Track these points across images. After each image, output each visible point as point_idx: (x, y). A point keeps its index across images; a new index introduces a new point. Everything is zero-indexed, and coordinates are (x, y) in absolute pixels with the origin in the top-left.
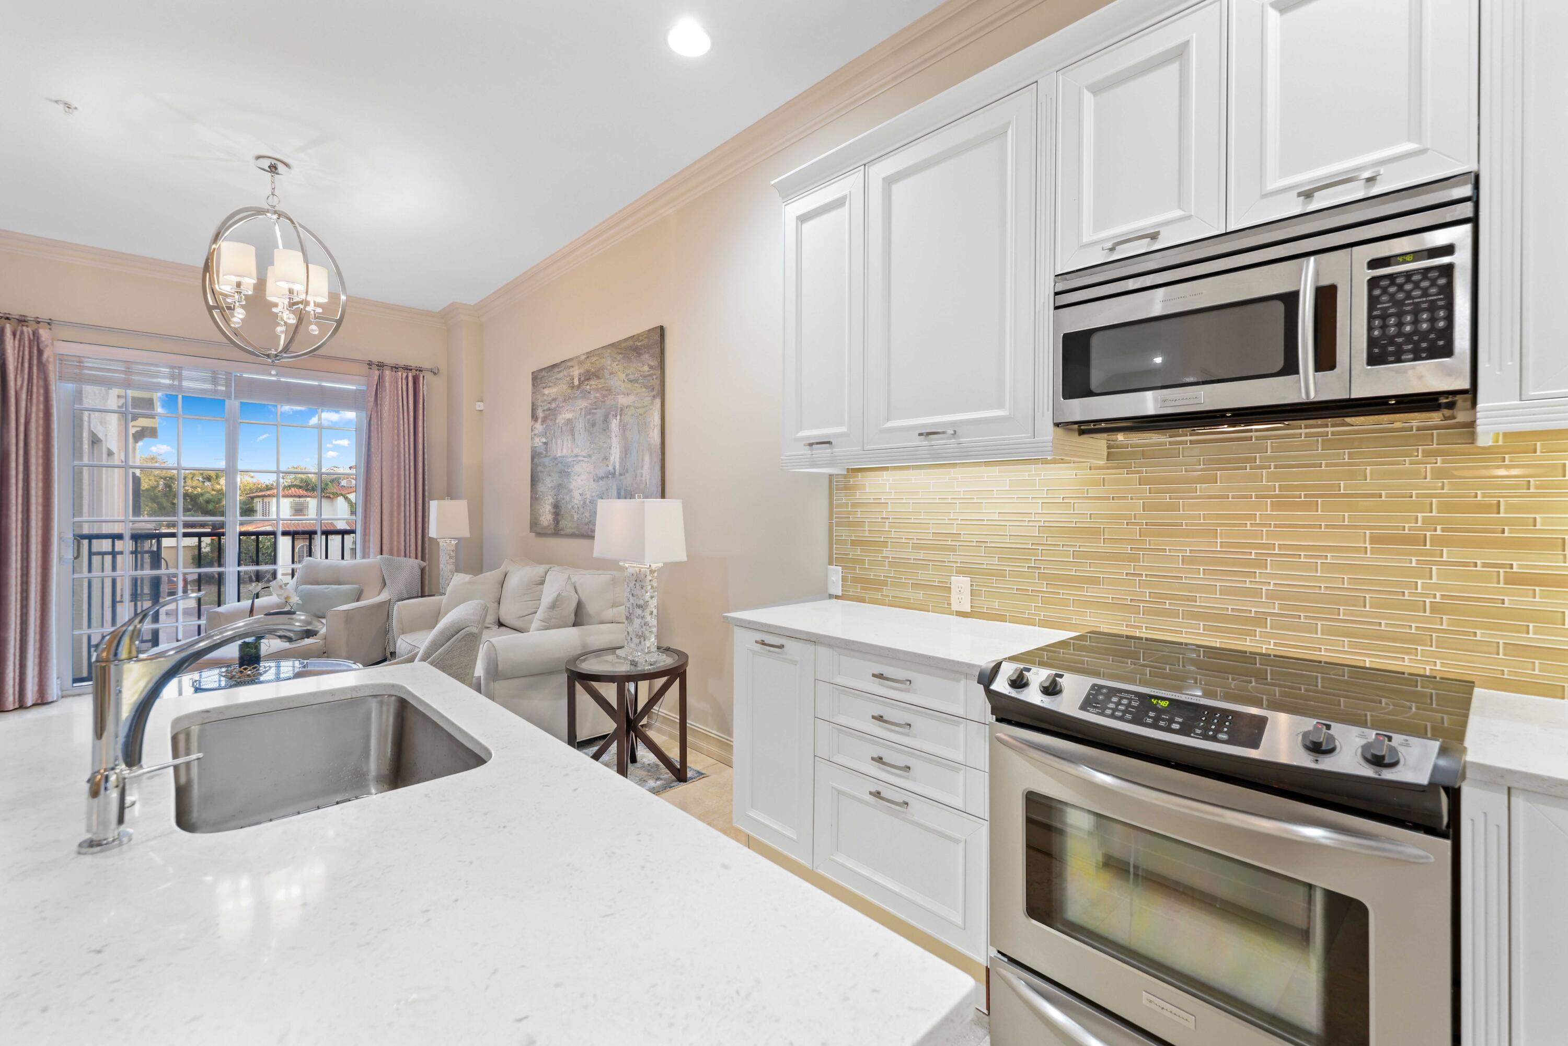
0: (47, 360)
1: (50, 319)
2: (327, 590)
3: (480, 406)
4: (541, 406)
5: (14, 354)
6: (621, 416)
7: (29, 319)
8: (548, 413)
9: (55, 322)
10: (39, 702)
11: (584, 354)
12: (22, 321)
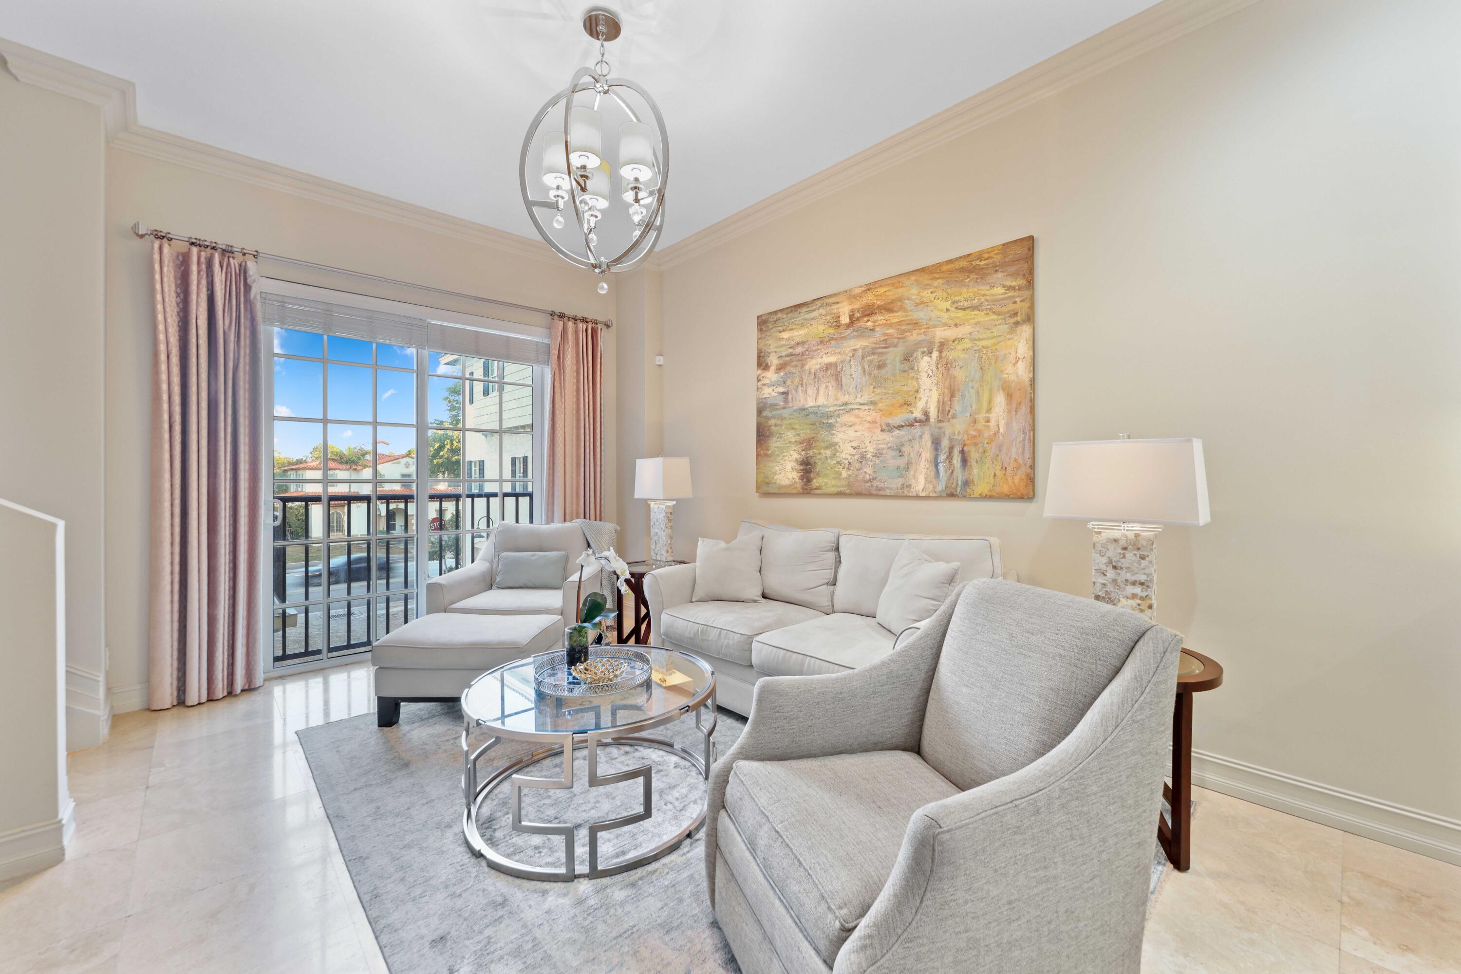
0: (255, 297)
1: (256, 251)
2: (533, 558)
3: (660, 360)
4: (776, 352)
5: (221, 289)
6: (940, 352)
7: (235, 249)
8: (788, 359)
9: (261, 255)
10: (246, 687)
11: (861, 287)
12: (227, 252)
